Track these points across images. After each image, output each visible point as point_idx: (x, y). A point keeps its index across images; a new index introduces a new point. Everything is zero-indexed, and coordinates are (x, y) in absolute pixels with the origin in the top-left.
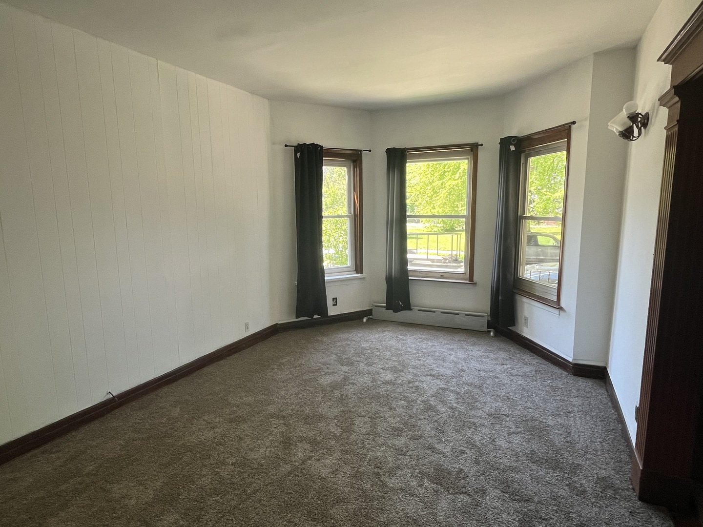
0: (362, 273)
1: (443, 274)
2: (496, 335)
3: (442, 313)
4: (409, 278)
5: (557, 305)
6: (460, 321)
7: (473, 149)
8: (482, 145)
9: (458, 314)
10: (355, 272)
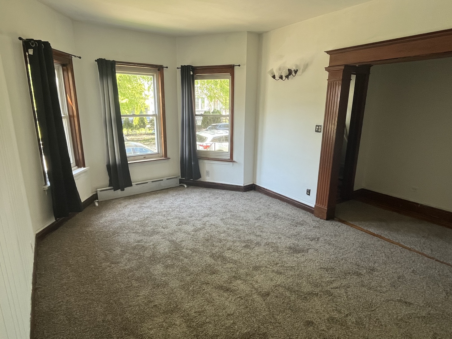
0: (84, 166)
1: (144, 156)
2: (188, 187)
3: (152, 182)
4: (128, 162)
5: (231, 160)
6: (165, 184)
7: (159, 69)
8: (167, 67)
9: (163, 180)
10: (77, 167)
